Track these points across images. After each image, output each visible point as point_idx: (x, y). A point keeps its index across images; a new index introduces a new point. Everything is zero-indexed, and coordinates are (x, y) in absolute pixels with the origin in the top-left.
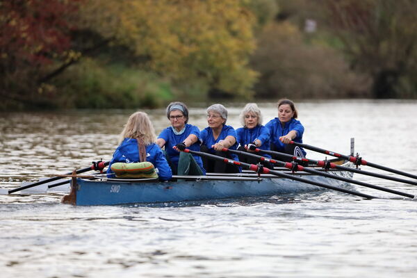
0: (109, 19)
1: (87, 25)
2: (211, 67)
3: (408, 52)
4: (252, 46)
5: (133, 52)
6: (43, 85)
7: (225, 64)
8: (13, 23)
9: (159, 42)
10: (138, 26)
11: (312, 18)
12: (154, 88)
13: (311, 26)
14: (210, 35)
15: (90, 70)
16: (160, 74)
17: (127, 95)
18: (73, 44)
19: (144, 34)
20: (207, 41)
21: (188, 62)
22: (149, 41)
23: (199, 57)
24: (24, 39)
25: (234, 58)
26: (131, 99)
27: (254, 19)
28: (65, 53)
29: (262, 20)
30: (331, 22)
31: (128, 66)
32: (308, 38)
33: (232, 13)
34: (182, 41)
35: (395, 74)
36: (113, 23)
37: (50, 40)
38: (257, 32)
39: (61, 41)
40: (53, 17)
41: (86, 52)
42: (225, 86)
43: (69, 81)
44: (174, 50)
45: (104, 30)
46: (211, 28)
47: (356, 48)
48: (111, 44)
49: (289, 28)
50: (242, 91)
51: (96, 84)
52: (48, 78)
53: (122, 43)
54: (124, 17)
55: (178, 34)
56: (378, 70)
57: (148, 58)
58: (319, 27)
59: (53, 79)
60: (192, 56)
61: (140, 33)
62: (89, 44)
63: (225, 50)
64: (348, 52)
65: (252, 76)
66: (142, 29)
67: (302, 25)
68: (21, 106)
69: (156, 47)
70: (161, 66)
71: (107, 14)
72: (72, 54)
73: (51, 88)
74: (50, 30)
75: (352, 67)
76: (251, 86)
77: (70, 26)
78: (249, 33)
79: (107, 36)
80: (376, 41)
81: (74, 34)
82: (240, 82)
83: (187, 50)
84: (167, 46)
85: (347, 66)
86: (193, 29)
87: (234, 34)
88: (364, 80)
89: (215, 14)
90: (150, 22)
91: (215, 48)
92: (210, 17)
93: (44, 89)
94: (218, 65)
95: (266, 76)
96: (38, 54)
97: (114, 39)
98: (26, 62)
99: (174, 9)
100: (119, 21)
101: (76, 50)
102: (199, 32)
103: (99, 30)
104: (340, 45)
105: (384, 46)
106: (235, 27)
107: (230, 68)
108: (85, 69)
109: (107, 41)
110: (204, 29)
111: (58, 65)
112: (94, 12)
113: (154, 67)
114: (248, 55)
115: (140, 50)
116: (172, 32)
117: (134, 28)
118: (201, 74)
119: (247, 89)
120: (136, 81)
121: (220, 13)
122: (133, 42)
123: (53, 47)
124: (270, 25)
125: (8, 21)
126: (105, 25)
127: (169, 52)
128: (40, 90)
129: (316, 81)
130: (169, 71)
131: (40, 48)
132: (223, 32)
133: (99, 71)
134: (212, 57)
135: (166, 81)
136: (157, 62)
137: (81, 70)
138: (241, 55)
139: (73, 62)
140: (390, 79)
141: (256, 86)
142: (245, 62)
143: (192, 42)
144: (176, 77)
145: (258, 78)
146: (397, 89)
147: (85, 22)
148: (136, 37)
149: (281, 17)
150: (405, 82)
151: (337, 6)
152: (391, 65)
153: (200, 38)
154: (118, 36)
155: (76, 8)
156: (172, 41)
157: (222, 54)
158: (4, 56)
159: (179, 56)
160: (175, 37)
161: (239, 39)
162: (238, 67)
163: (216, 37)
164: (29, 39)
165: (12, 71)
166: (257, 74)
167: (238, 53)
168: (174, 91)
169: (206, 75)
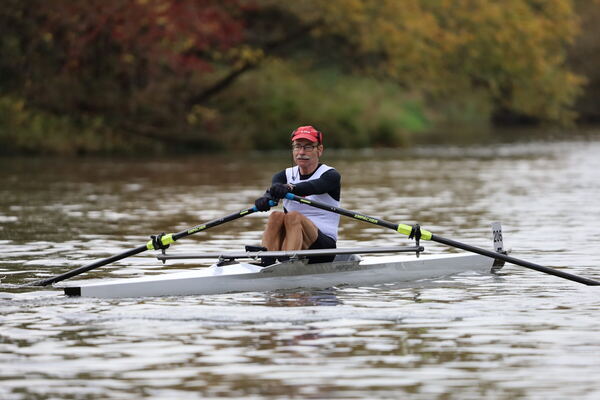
2: (497, 70)
4: (572, 28)
6: (198, 109)
7: (521, 64)
9: (402, 28)
12: (400, 112)
14: (495, 11)
15: (279, 81)
16: (403, 85)
17: (345, 124)
18: (248, 34)
19: (374, 14)
20: (490, 23)
21: (454, 63)
22: (385, 25)
23: (475, 53)
24: (162, 28)
25: (539, 52)
28: (233, 52)
31: (347, 72)
34: (443, 24)
37: (208, 28)
39: (227, 29)
41: (272, 49)
42: (523, 103)
43: (241, 101)
44: (427, 41)
48: (316, 33)
50: (554, 112)
51: (289, 105)
52: (205, 96)
53: (335, 30)
55: (436, 12)
57: (383, 56)
59: (214, 99)
60: (463, 52)
61: (367, 11)
62: (277, 34)
63: (522, 37)
65: (572, 82)
68: (159, 147)
69: (397, 37)
70: (406, 70)
72: (247, 53)
73: (210, 114)
74: (208, 11)
76: (570, 102)
77: (245, 2)
79: (307, 18)
81: (251, 17)
82: (551, 96)
83: (452, 39)
84: (416, 34)
87: (538, 8)
91: (503, 36)
93: (199, 116)
94: (508, 66)
95: (599, 85)
96: (188, 55)
97: (320, 23)
98: (167, 70)
101: (253, 44)
103: (294, 8)
107: (531, 70)
108: (269, 78)
109: (307, 29)
111: (222, 73)
113: (394, 73)
114: (566, 46)
115: (368, 42)
116: (424, 8)
117: (357, 3)
118: (478, 83)
119: (564, 106)
122: (355, 28)
123: (213, 42)
127: (420, 45)
128: (192, 118)
130: (419, 78)
131: (189, 43)
133: (295, 83)
134: (498, 51)
135: (416, 97)
136: (398, 63)
137: (263, 82)
138: (551, 47)
139: (249, 66)
141: (580, 103)
142: (560, 58)
143: (461, 25)
144: (433, 89)
145: (583, 86)
148: (359, 18)
153: (476, 17)
154: (328, 19)
156: (422, 24)
157: (516, 46)
158: (128, 58)
159: (437, 53)
160: (430, 18)
161: (548, 16)
162: (546, 67)
163: (507, 16)
164: (171, 27)
165: (142, 85)
166: (582, 79)
167: (546, 43)
168: (432, 116)
169: (486, 85)
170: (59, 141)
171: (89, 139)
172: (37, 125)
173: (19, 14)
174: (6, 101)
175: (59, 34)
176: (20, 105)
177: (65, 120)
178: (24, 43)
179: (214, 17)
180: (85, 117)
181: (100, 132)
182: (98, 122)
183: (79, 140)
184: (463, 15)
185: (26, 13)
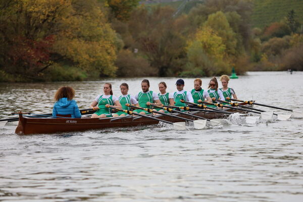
0: (63, 49)
1: (56, 51)
2: (101, 66)
3: (171, 60)
4: (115, 58)
5: (73, 61)
6: (40, 73)
7: (106, 65)
8: (29, 51)
9: (82, 57)
10: (74, 51)
11: (137, 48)
12: (80, 74)
13: (136, 51)
14: (100, 54)
15: (57, 67)
16: (82, 69)
17: (70, 76)
18: (50, 58)
19: (76, 54)
20: (99, 56)
21: (92, 64)
22: (78, 57)
23: (96, 63)
25: (109, 62)
26: (72, 78)
27: (115, 48)
28: (47, 62)
29: (119, 49)
30: (144, 49)
31: (71, 66)
32: (135, 55)
33: (108, 46)
34: (90, 57)
35: (166, 68)
36: (65, 50)
37: (42, 57)
38: (117, 53)
39: (46, 57)
40: (43, 48)
41: (55, 61)
42: (106, 72)
43: (49, 71)
44: (87, 60)
45: (62, 53)
46: (101, 52)
47: (152, 59)
48: (64, 58)
49: (128, 51)
50: (112, 75)
51: (59, 72)
52: (41, 71)
53: (68, 57)
54: (69, 48)
55: (89, 54)
56: (160, 66)
57: (78, 63)
58: (139, 51)
59: (43, 71)
60: (94, 62)
61: (75, 54)
62: (56, 58)
63: (105, 59)
64: (150, 60)
65: (115, 68)
66: (76, 52)
67: (133, 51)
68: (32, 80)
69: (81, 59)
70: (83, 66)
71: (63, 47)
72: (50, 62)
73: (42, 74)
74: (42, 53)
75: (151, 65)
76: (115, 72)
77: (50, 51)
78: (114, 53)
79: (62, 55)
80: (159, 56)
81: (51, 54)
82: (111, 71)
83: (92, 60)
84: (85, 58)
85: (149, 65)
86: (94, 52)
87: (109, 54)
88: (155, 70)
89: (102, 47)
90: (78, 50)
91: (102, 59)
92: (100, 48)
94: (103, 65)
95: (120, 69)
96: (38, 62)
97: (65, 56)
98: (34, 65)
99: (87, 44)
100: (67, 50)
101: (51, 60)
102: (96, 53)
103: (60, 53)
104: (147, 58)
105: (162, 58)
106: (109, 51)
107: (108, 66)
108: (55, 67)
109: (63, 57)
110: (98, 52)
111: (45, 66)
112: (58, 46)
113: (80, 66)
114: (114, 61)
115: (75, 60)
116: (86, 53)
117: (73, 52)
118: (97, 69)
119: (114, 73)
120: (74, 71)
121: (104, 47)
122: (72, 57)
123: (43, 59)
124: (121, 51)
125: (27, 50)
126: (62, 51)
127: (85, 61)
128: (39, 75)
129: (139, 70)
130: (85, 67)
131: (38, 60)
132: (105, 53)
133: (60, 68)
134: (101, 62)
135: (85, 71)
136: (81, 64)
137: (53, 67)
138: (111, 61)
139: (50, 64)
140: (164, 69)
141: (117, 73)
142: (113, 64)
143: (94, 57)
144: (88, 70)
146: (167, 74)
147: (54, 50)
148: (73, 55)
149: (126, 48)
150: (170, 71)
151: (145, 43)
152: (165, 65)
153: (97, 55)
154: (67, 55)
155: (52, 45)
156: (86, 56)
157: (105, 61)
158: (26, 63)
159: (89, 62)
160: (87, 55)
161: (111, 55)
162: (110, 66)
163: (103, 55)
164: (34, 57)
165: (28, 68)
166: (117, 68)
167: (110, 61)
168: (87, 75)
169: (99, 69)
170: (11, 79)
171: (18, 79)
172: (7, 76)
173: (4, 54)
174: (1, 71)
175: (12, 57)
176: (3, 72)
177: (13, 75)
178: (5, 59)
179: (44, 54)
180: (17, 75)
181: (20, 77)
182: (19, 76)
183: (16, 79)
184: (94, 55)
185: (5, 54)
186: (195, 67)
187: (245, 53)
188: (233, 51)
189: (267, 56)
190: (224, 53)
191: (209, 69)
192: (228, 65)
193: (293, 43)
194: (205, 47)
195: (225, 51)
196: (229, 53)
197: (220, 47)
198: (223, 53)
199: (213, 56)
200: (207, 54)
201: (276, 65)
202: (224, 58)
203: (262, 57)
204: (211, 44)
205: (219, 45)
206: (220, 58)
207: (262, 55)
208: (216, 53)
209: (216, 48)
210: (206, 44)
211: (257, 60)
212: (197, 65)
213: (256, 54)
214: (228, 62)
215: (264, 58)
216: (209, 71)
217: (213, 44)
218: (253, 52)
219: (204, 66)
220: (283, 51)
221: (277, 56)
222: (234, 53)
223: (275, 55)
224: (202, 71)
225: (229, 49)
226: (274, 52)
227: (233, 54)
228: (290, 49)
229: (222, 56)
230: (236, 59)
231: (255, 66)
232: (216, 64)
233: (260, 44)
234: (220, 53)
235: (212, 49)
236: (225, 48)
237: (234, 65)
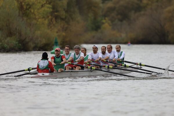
186: (8, 36)
187: (79, 17)
188: (63, 14)
189: (110, 22)
190: (50, 17)
191: (27, 40)
192: (56, 34)
193: (148, 4)
194: (21, 8)
195: (52, 13)
196: (56, 17)
197: (43, 9)
198: (48, 17)
199: (34, 21)
200: (25, 18)
201: (123, 35)
202: (49, 25)
203: (103, 23)
204: (31, 3)
205: (42, 6)
206: (43, 24)
207: (104, 21)
208: (37, 17)
209: (38, 9)
210: (23, 4)
211: (97, 27)
212: (10, 34)
213: (95, 18)
214: (56, 30)
215: (106, 25)
216: (27, 43)
217: (33, 4)
218: (91, 15)
219: (20, 35)
220: (133, 15)
221: (124, 22)
222: (64, 17)
223: (121, 21)
224: (17, 43)
225: (57, 11)
226: (119, 17)
227: (62, 19)
228: (142, 12)
229: (46, 22)
230: (66, 26)
231: (94, 37)
232: (38, 33)
233: (101, 5)
234: (44, 17)
235: (32, 11)
236: (51, 10)
237: (64, 34)
